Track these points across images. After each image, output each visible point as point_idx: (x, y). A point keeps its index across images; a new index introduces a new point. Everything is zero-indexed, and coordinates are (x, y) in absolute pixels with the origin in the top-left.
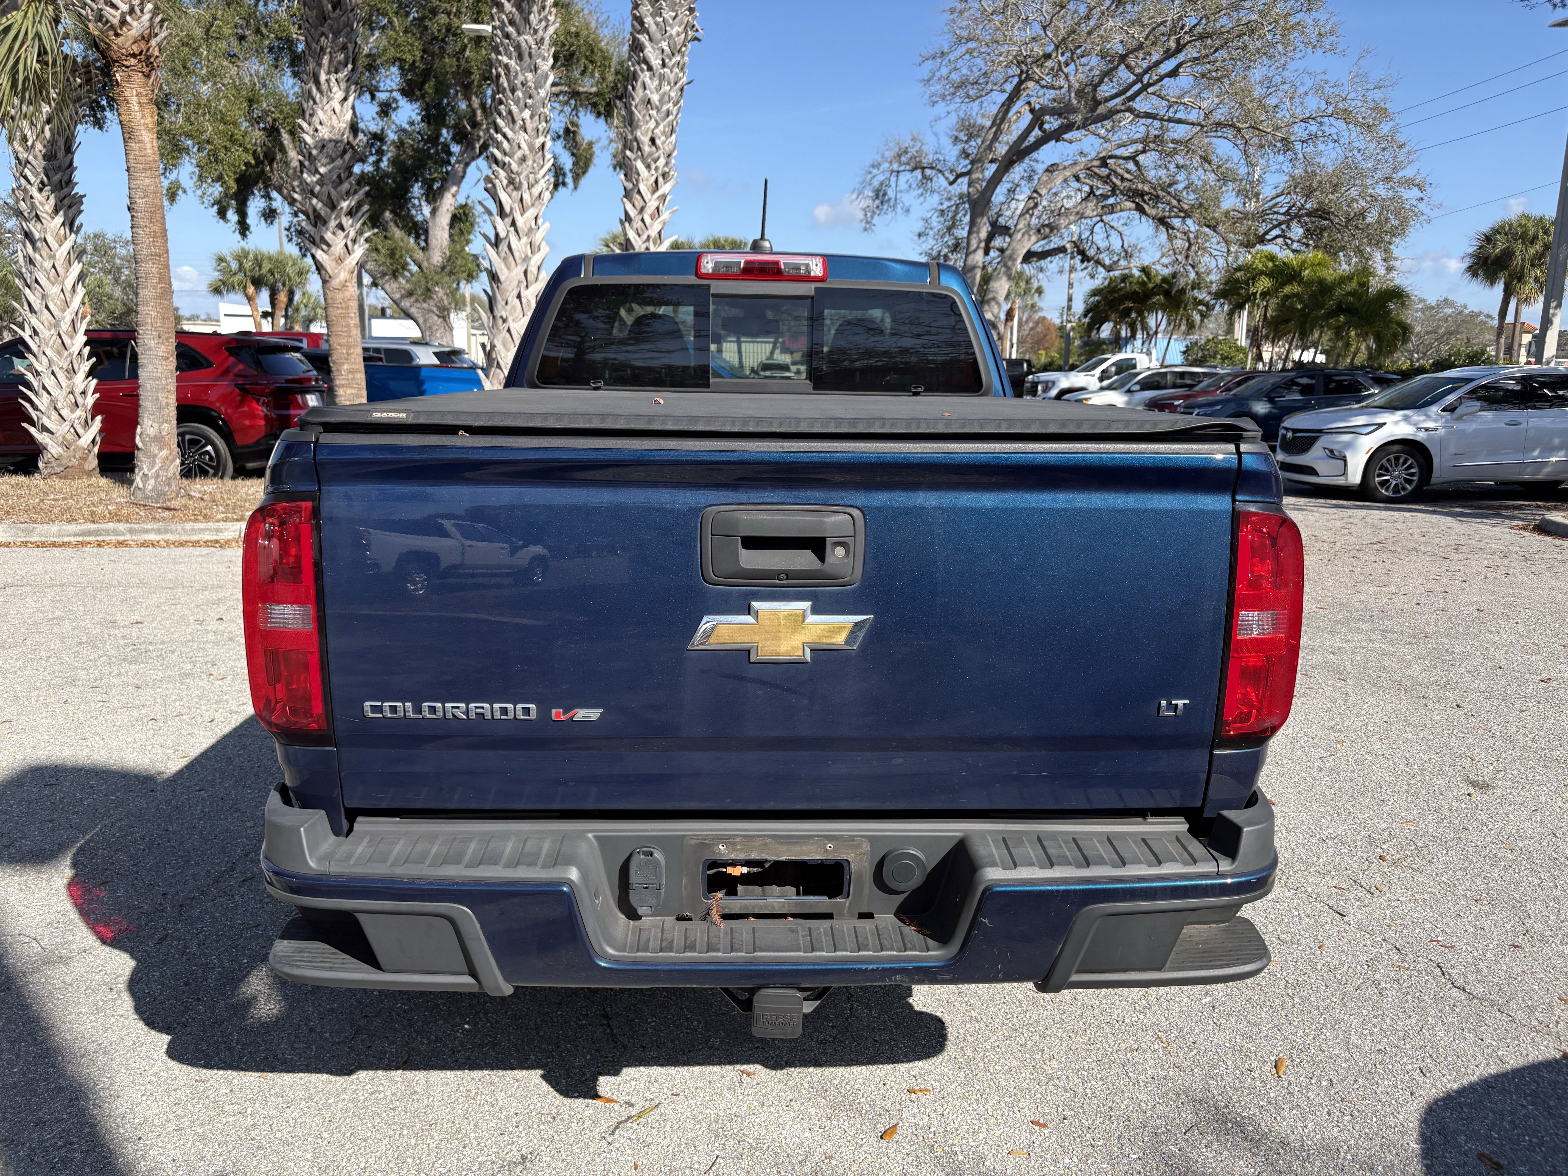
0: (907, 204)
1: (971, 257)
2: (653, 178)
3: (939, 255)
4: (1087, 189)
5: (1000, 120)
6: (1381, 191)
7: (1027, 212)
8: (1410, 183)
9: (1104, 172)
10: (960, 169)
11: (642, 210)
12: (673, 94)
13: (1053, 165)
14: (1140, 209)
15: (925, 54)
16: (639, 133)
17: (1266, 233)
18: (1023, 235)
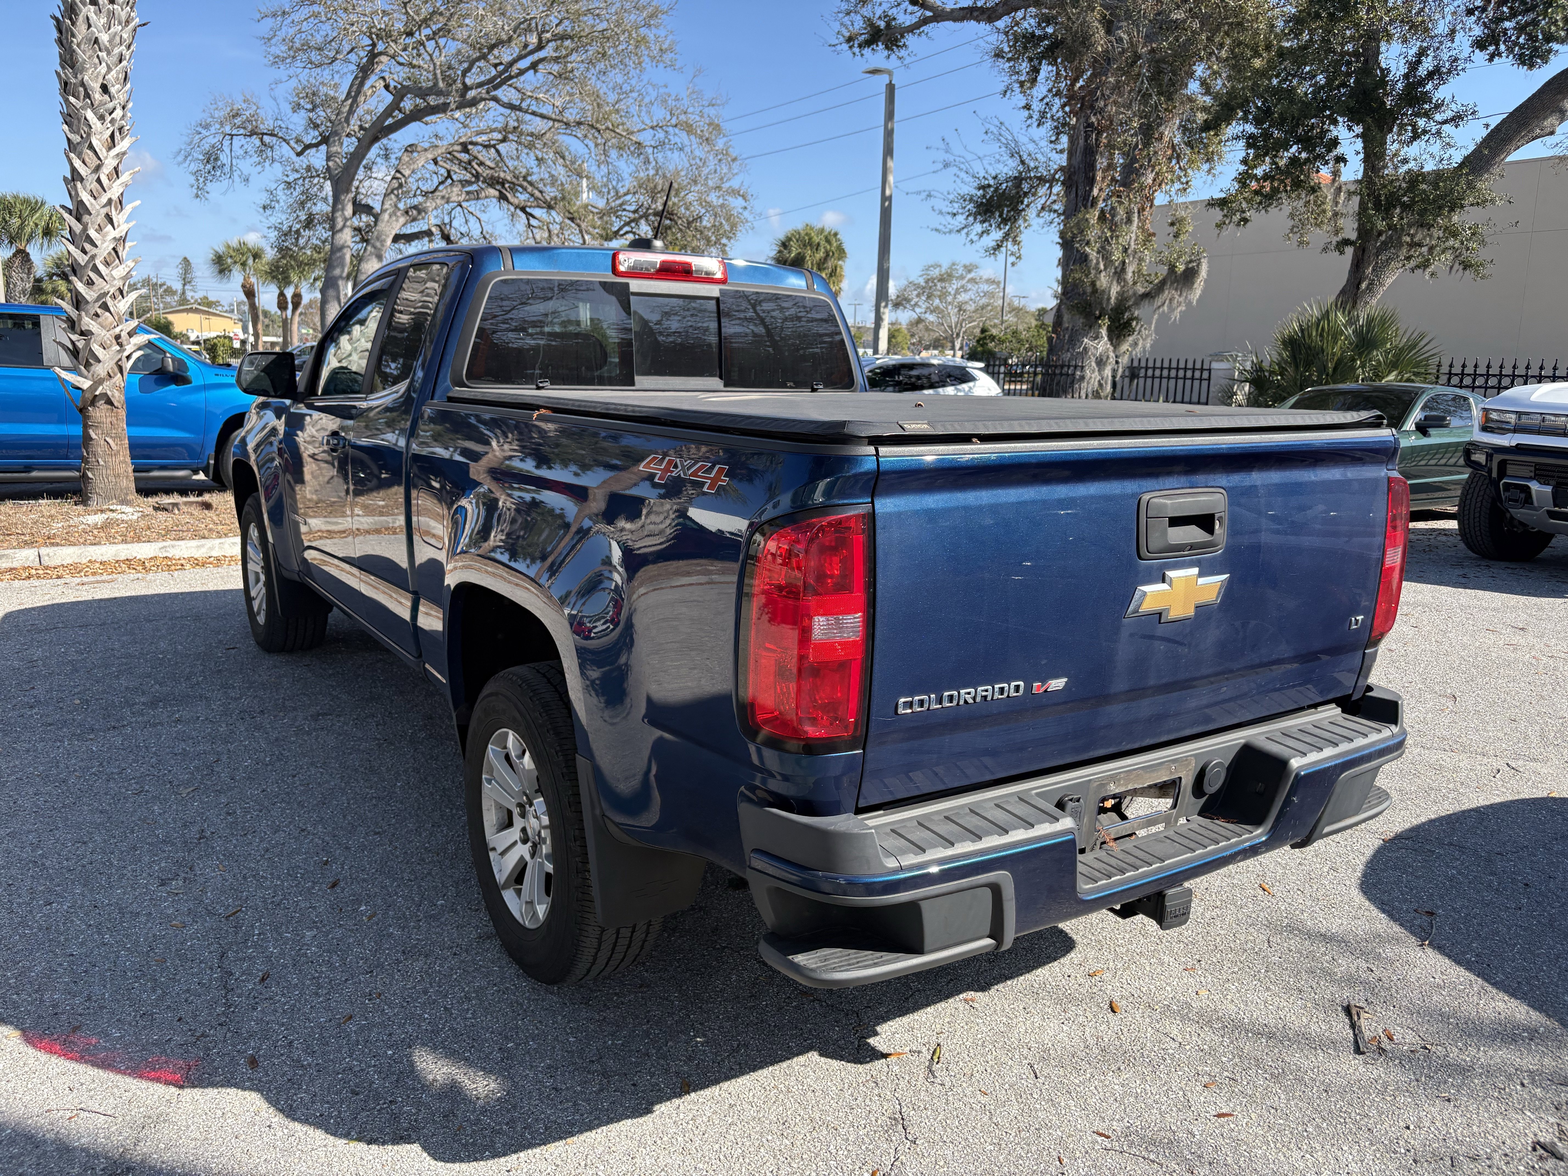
0: (246, 172)
1: (338, 236)
2: (109, 132)
3: (290, 230)
4: (443, 172)
5: (355, 93)
6: (713, 198)
7: (392, 192)
8: (735, 193)
9: (464, 157)
10: (308, 140)
11: (98, 169)
12: (125, 36)
13: (410, 146)
14: (502, 197)
15: (264, 10)
16: (86, 78)
17: (620, 229)
18: (390, 216)
